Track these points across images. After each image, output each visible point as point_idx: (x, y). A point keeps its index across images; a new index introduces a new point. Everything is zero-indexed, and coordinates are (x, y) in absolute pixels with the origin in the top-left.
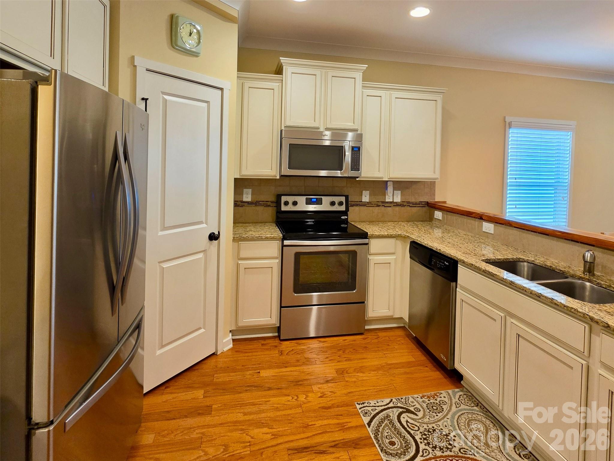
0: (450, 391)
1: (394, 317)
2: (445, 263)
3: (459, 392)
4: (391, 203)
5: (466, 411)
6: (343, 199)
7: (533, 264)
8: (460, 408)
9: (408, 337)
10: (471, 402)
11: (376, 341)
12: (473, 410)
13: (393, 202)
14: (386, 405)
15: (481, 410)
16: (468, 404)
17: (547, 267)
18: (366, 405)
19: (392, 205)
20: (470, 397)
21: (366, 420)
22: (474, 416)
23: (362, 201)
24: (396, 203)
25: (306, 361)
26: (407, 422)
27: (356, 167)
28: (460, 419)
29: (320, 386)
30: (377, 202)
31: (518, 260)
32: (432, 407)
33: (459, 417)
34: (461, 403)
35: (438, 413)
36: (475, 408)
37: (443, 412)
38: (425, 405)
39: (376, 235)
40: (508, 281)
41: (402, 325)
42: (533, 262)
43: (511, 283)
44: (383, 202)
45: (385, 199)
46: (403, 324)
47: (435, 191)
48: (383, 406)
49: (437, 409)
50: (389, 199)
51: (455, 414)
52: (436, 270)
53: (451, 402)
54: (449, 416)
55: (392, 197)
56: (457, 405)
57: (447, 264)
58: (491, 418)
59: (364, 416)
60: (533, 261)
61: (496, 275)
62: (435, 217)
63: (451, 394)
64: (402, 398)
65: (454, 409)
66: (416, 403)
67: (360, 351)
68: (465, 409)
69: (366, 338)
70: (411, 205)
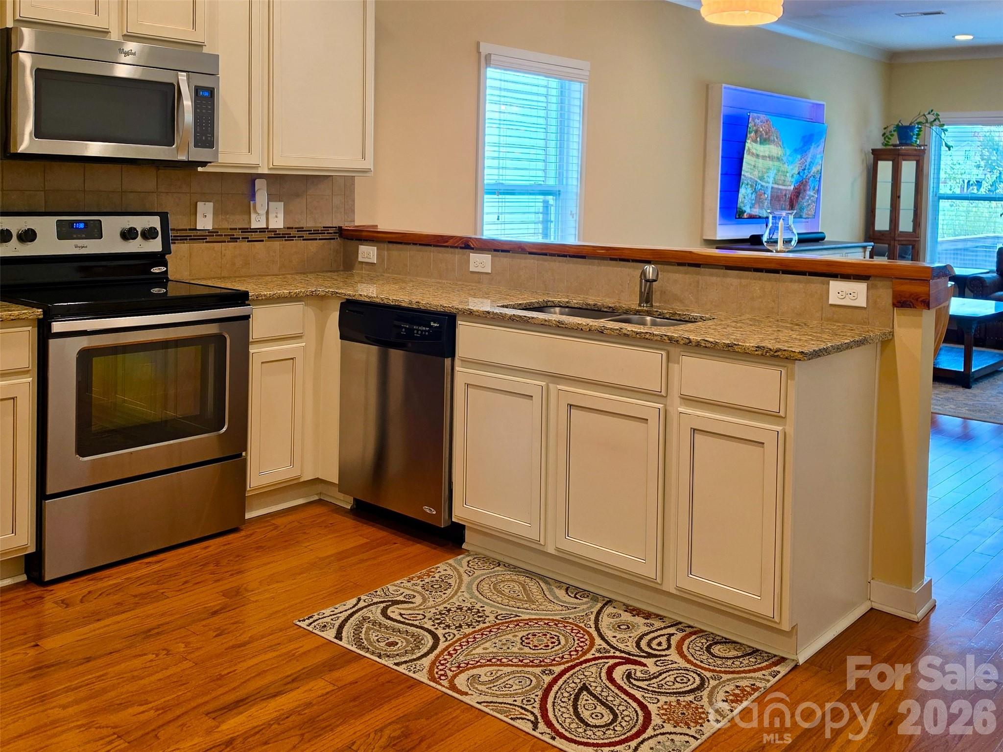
0: (451, 561)
1: (302, 480)
2: (432, 324)
3: (464, 558)
4: (262, 230)
5: (486, 576)
6: (155, 222)
7: (567, 307)
8: (475, 575)
9: (337, 513)
10: (488, 564)
11: (275, 533)
12: (494, 572)
13: (268, 228)
14: (354, 607)
15: (507, 569)
16: (485, 568)
17: (589, 307)
18: (315, 618)
19: (267, 235)
20: (484, 559)
21: (330, 634)
22: (498, 578)
23: (196, 229)
24: (274, 231)
25: (139, 600)
26: (401, 614)
27: (207, 137)
28: (481, 587)
29: (204, 623)
30: (231, 229)
31: (546, 305)
32: (432, 586)
33: (478, 585)
34: (474, 569)
35: (445, 590)
36: (498, 568)
37: (452, 587)
38: (419, 588)
39: (265, 295)
40: (554, 322)
41: (316, 498)
42: (568, 305)
43: (558, 324)
44: (244, 230)
45: (250, 222)
46: (317, 494)
47: (354, 201)
48: (349, 609)
49: (441, 587)
50: (257, 222)
51: (470, 584)
52: (410, 345)
53: (458, 572)
54: (463, 588)
55: (264, 218)
56: (469, 573)
57: (436, 325)
58: (524, 572)
59: (323, 631)
60: (567, 302)
61: (533, 318)
62: (360, 259)
63: (453, 564)
64: (376, 592)
65: (465, 578)
66: (402, 590)
67: (253, 556)
68: (483, 575)
69: (251, 535)
70: (306, 235)
